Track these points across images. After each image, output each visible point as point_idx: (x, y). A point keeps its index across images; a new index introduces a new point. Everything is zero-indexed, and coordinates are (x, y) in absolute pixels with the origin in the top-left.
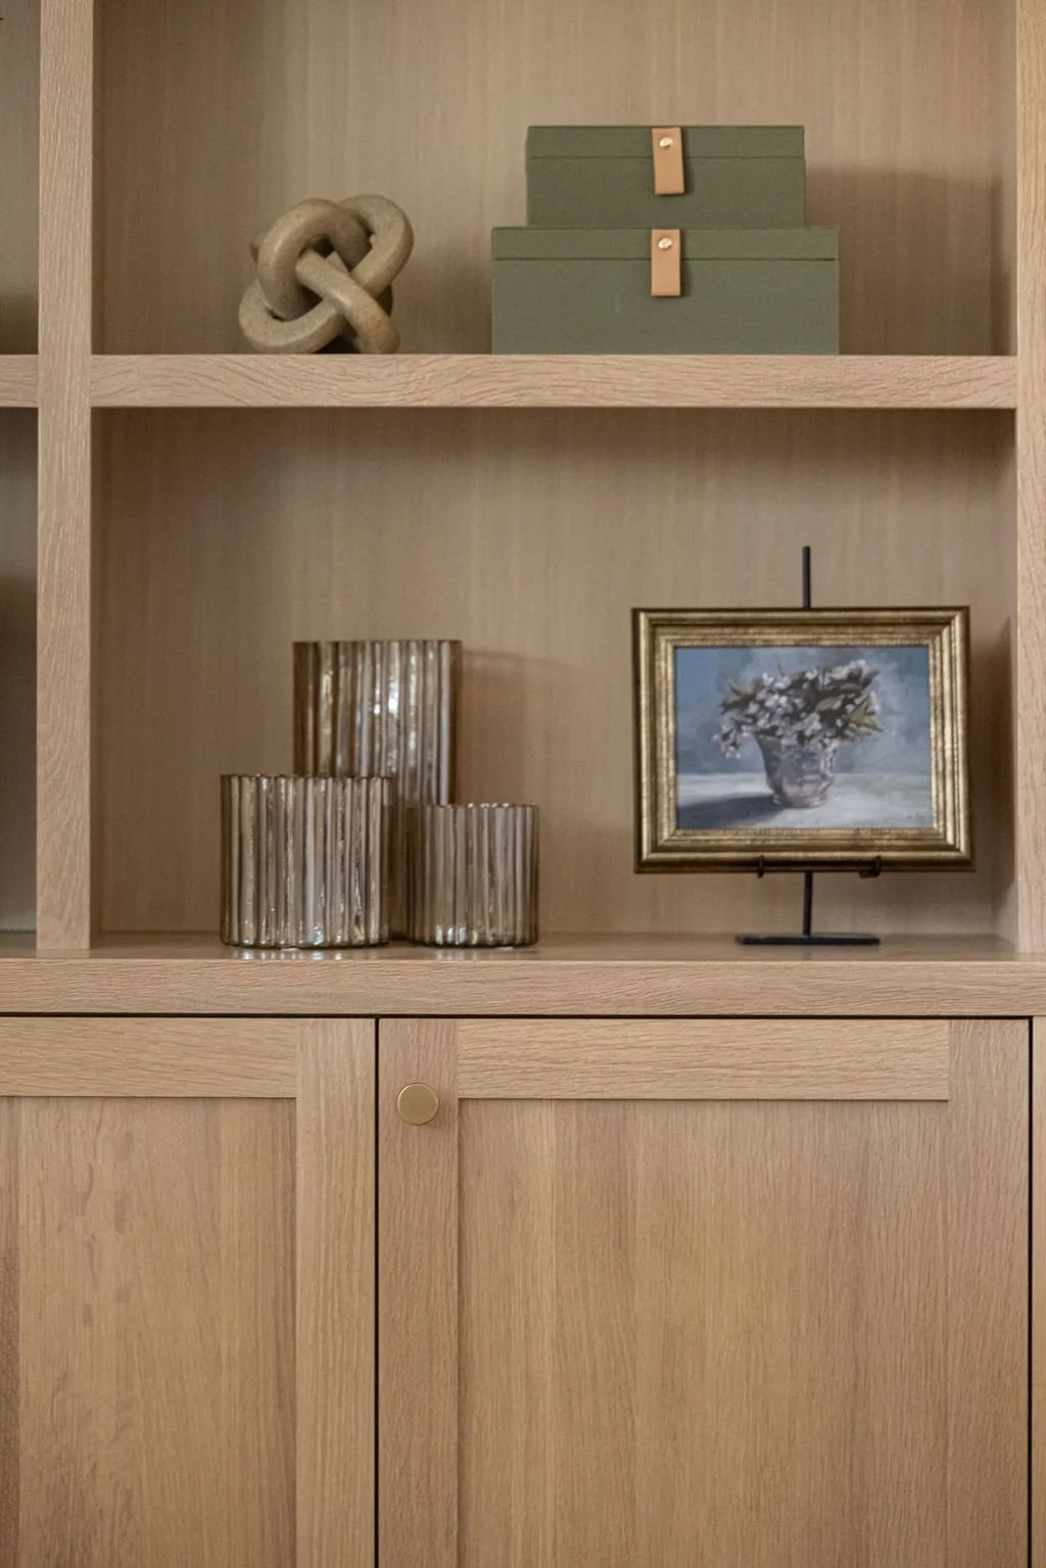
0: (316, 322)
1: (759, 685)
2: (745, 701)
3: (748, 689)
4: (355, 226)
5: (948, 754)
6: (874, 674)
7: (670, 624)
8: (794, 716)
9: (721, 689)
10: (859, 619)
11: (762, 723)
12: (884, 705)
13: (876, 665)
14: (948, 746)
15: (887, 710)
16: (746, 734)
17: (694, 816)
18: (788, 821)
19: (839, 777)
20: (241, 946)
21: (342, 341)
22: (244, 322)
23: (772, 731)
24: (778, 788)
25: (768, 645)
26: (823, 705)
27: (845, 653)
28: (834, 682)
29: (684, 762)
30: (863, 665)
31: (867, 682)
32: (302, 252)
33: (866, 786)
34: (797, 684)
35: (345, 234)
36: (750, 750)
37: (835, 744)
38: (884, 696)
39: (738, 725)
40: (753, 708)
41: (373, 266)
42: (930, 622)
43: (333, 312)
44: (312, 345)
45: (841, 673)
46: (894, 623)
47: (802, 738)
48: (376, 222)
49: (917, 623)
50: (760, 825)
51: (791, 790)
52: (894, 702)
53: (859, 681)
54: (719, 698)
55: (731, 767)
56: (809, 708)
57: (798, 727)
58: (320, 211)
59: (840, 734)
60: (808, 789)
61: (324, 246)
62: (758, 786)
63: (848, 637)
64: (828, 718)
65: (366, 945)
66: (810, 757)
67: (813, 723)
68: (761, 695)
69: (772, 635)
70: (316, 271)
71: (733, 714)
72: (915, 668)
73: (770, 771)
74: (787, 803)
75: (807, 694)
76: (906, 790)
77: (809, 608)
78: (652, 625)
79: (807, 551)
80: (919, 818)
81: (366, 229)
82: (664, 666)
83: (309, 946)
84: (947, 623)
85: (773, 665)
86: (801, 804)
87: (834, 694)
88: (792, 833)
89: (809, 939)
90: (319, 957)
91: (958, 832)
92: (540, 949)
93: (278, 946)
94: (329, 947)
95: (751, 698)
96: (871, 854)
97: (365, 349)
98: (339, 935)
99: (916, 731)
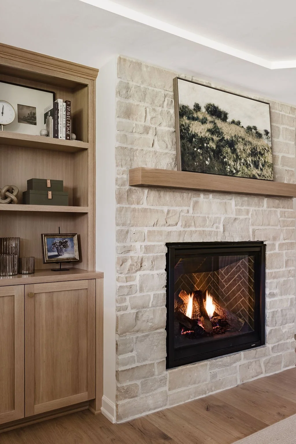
0: (8, 200)
1: (56, 242)
2: (54, 244)
3: (55, 243)
4: (12, 189)
6: (68, 241)
7: (46, 236)
8: (60, 246)
9: (52, 243)
10: (66, 235)
13: (68, 240)
14: (76, 249)
15: (69, 245)
17: (50, 257)
18: (60, 257)
19: (65, 252)
21: (11, 202)
23: (58, 247)
24: (58, 253)
25: (57, 238)
26: (63, 244)
27: (65, 239)
29: (49, 251)
31: (67, 242)
32: (6, 192)
33: (68, 253)
34: (60, 242)
35: (11, 190)
36: (55, 249)
37: (64, 248)
38: (69, 243)
39: (54, 247)
40: (55, 245)
41: (15, 193)
43: (10, 199)
44: (8, 203)
45: (64, 241)
46: (70, 235)
47: (61, 248)
48: (14, 188)
49: (72, 235)
50: (57, 258)
51: (60, 254)
52: (70, 244)
53: (66, 242)
55: (54, 251)
56: (61, 245)
57: (60, 247)
58: (8, 187)
59: (65, 247)
60: (62, 254)
61: (8, 191)
62: (56, 253)
63: (65, 237)
64: (63, 246)
65: (16, 275)
66: (62, 250)
67: (62, 246)
69: (57, 237)
70: (8, 194)
71: (53, 246)
72: (72, 240)
74: (60, 255)
75: (61, 243)
76: (72, 253)
77: (59, 234)
78: (44, 236)
79: (59, 227)
80: (73, 256)
81: (13, 189)
82: (46, 240)
83: (10, 276)
84: (75, 235)
85: (57, 240)
86: (61, 255)
87: (64, 243)
88: (59, 259)
89: (60, 270)
90: (11, 277)
91: (78, 258)
92: (35, 274)
93: (6, 276)
94: (12, 275)
95: (55, 244)
96: (69, 261)
97: (14, 203)
98: (14, 274)
99: (73, 247)
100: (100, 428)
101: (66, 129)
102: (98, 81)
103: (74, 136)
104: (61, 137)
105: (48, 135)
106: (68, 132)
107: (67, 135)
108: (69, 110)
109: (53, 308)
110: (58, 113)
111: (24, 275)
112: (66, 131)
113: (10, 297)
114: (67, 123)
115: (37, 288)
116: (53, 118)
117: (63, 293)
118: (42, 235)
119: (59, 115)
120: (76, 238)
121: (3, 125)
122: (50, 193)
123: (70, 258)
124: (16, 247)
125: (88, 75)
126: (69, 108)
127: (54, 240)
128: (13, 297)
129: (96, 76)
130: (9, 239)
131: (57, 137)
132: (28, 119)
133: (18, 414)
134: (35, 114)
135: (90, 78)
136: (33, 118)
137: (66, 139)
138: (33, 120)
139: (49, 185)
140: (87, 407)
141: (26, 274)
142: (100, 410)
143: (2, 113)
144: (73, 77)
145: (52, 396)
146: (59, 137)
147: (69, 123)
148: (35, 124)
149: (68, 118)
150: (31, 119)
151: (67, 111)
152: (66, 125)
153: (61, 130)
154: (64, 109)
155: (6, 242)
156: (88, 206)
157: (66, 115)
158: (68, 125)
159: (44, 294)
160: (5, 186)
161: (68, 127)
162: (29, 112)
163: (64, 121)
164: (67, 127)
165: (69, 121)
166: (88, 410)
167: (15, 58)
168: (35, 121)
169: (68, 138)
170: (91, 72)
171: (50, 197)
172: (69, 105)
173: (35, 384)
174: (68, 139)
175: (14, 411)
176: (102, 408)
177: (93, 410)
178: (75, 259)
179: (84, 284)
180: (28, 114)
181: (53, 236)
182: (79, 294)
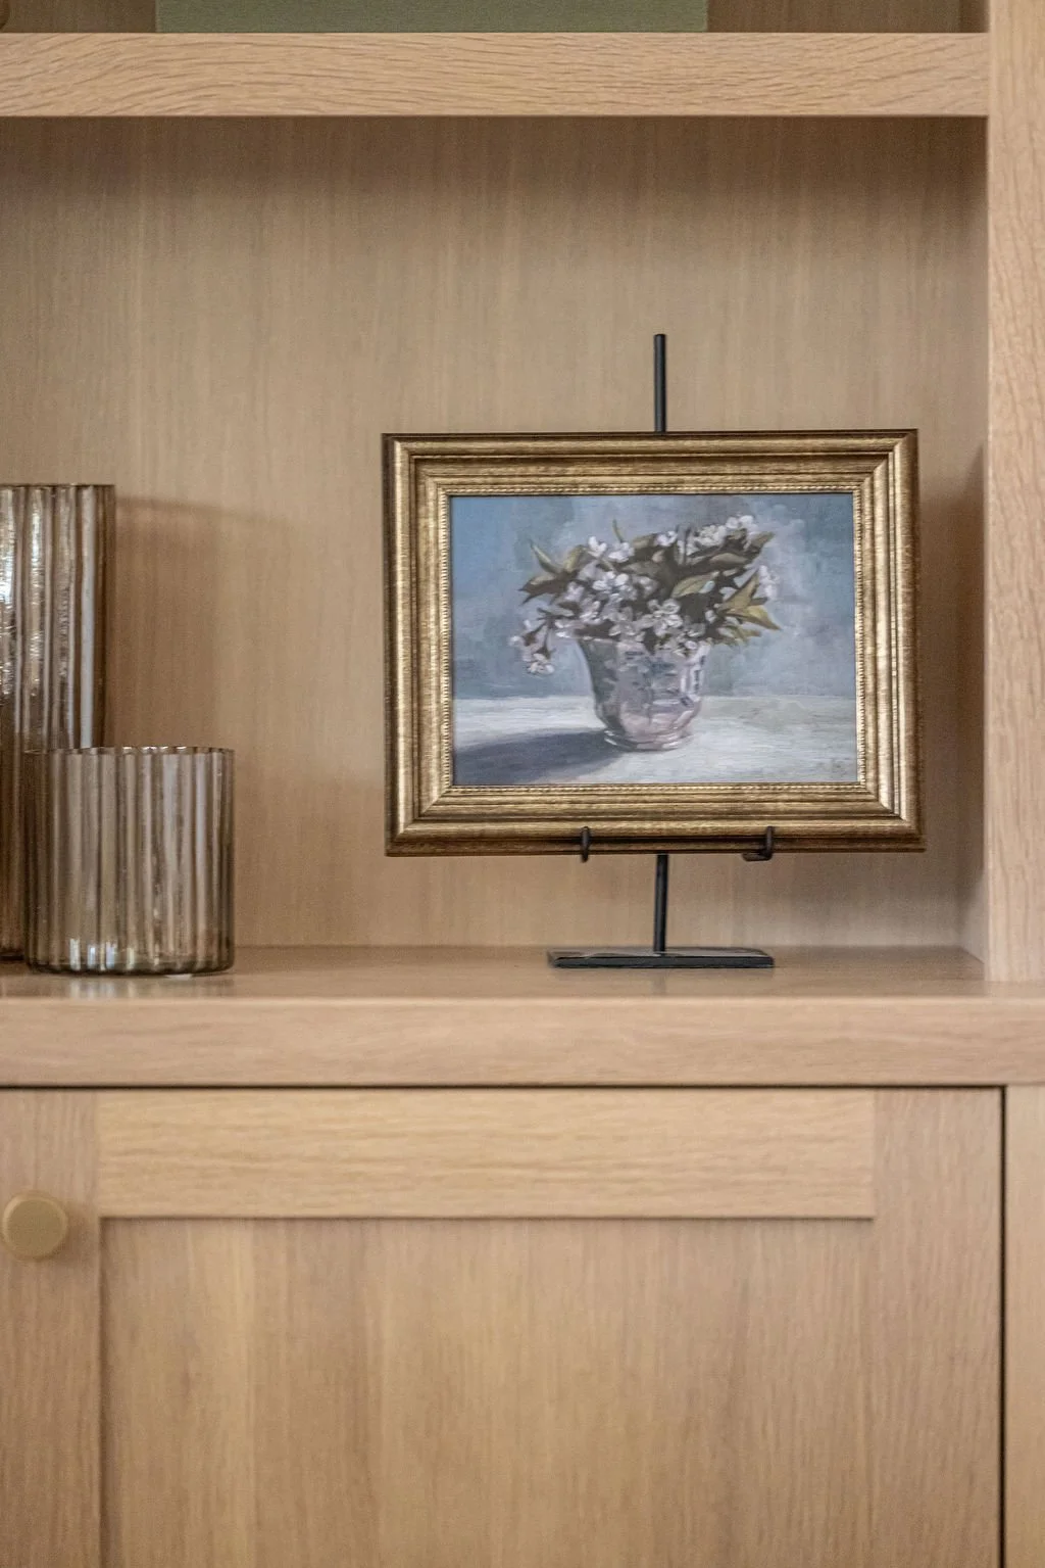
1: (583, 556)
2: (560, 581)
3: (568, 564)
5: (882, 664)
6: (766, 537)
7: (443, 459)
8: (638, 606)
9: (523, 562)
10: (742, 450)
11: (587, 616)
12: (780, 587)
13: (767, 524)
14: (882, 652)
15: (787, 596)
16: (564, 632)
17: (481, 764)
18: (628, 769)
19: (709, 701)
23: (603, 630)
24: (613, 721)
25: (598, 492)
26: (686, 588)
27: (718, 504)
28: (703, 550)
29: (463, 678)
30: (749, 523)
31: (754, 552)
33: (750, 715)
34: (643, 554)
36: (569, 657)
37: (704, 649)
38: (780, 574)
39: (551, 620)
40: (573, 593)
42: (857, 453)
45: (713, 536)
46: (800, 455)
47: (651, 640)
49: (832, 456)
50: (586, 779)
51: (632, 722)
52: (796, 582)
53: (742, 549)
54: (517, 577)
55: (539, 687)
56: (663, 593)
57: (644, 622)
59: (712, 634)
60: (659, 720)
62: (580, 716)
63: (727, 478)
64: (691, 608)
66: (661, 669)
67: (668, 617)
68: (586, 572)
69: (604, 475)
71: (542, 602)
72: (829, 529)
73: (600, 693)
74: (627, 745)
75: (663, 570)
76: (815, 721)
77: (662, 433)
78: (417, 461)
79: (661, 341)
80: (837, 767)
82: (434, 526)
84: (882, 455)
85: (607, 524)
86: (649, 745)
87: (702, 569)
88: (634, 790)
91: (895, 793)
92: (236, 977)
95: (571, 576)
96: (758, 825)
99: (831, 629)
120: (886, 488)
123: (771, 788)
127: (566, 516)
178: (847, 800)
181: (555, 458)
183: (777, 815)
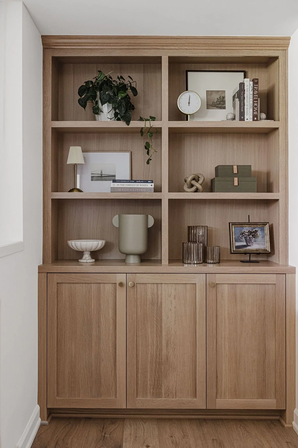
0: (194, 189)
1: (244, 232)
2: (243, 233)
3: (243, 232)
5: (267, 240)
6: (258, 230)
7: (234, 224)
8: (249, 235)
9: (240, 232)
10: (256, 224)
11: (245, 236)
12: (259, 234)
13: (258, 229)
14: (267, 239)
15: (260, 235)
17: (237, 247)
18: (248, 248)
19: (254, 243)
20: (186, 263)
21: (197, 191)
22: (185, 189)
23: (246, 237)
24: (247, 244)
25: (245, 227)
26: (252, 234)
27: (254, 228)
28: (254, 231)
29: (236, 241)
30: (257, 229)
31: (257, 231)
32: (192, 180)
33: (257, 244)
34: (249, 232)
35: (197, 178)
36: (244, 239)
37: (254, 239)
38: (259, 233)
39: (242, 236)
40: (244, 234)
41: (200, 182)
42: (265, 224)
43: (196, 187)
44: (193, 191)
45: (254, 230)
46: (260, 224)
48: (200, 176)
49: (263, 224)
50: (245, 248)
51: (249, 244)
53: (256, 231)
55: (242, 241)
56: (250, 234)
57: (249, 237)
58: (194, 175)
59: (254, 237)
60: (251, 244)
61: (194, 179)
62: (245, 244)
63: (255, 226)
64: (253, 236)
65: (201, 263)
66: (251, 240)
67: (251, 236)
68: (245, 233)
69: (246, 226)
70: (194, 182)
71: (241, 235)
72: (263, 230)
73: (246, 242)
74: (248, 246)
75: (250, 233)
76: (262, 244)
77: (249, 222)
78: (232, 225)
79: (249, 216)
80: (264, 248)
81: (199, 178)
82: (233, 229)
83: (194, 264)
84: (267, 224)
85: (246, 229)
86: (250, 246)
87: (253, 233)
88: (249, 249)
89: (250, 261)
90: (196, 265)
91: (269, 250)
92: (220, 264)
93: (191, 264)
94: (197, 264)
95: (244, 233)
96: (259, 252)
97: (199, 192)
98: (198, 262)
99: (263, 237)
100: (287, 442)
101: (253, 109)
102: (290, 50)
103: (264, 116)
104: (247, 119)
105: (234, 119)
106: (255, 113)
107: (254, 116)
108: (257, 88)
109: (236, 301)
110: (244, 93)
111: (209, 264)
112: (253, 112)
113: (192, 285)
114: (255, 103)
115: (219, 279)
116: (239, 100)
117: (247, 286)
118: (229, 223)
119: (245, 96)
120: (267, 227)
121: (189, 114)
122: (236, 179)
123: (259, 249)
124: (203, 236)
125: (278, 45)
126: (257, 86)
127: (243, 229)
128: (194, 285)
129: (287, 45)
130: (196, 227)
131: (243, 120)
132: (217, 104)
133: (199, 404)
134: (224, 98)
135: (280, 48)
136: (222, 103)
137: (254, 120)
138: (222, 104)
139: (235, 171)
140: (278, 418)
141: (211, 263)
142: (292, 424)
143: (189, 103)
144: (261, 52)
145: (236, 394)
146: (245, 119)
147: (257, 103)
148: (224, 108)
149: (255, 97)
150: (220, 104)
151: (254, 90)
152: (253, 105)
153: (247, 111)
154: (251, 89)
155: (194, 231)
156: (279, 192)
157: (253, 94)
158: (256, 104)
159: (227, 285)
160: (191, 175)
161: (256, 106)
162: (218, 97)
163: (251, 101)
164: (254, 107)
165: (257, 100)
166: (279, 421)
167: (199, 47)
168: (224, 105)
169: (255, 118)
170: (281, 42)
171: (236, 183)
172: (257, 83)
173: (217, 377)
174: (255, 121)
175: (196, 399)
176: (294, 423)
177: (283, 422)
178: (265, 250)
179: (272, 279)
180: (217, 98)
181: (242, 224)
182: (265, 289)
183: (260, 251)
